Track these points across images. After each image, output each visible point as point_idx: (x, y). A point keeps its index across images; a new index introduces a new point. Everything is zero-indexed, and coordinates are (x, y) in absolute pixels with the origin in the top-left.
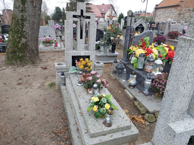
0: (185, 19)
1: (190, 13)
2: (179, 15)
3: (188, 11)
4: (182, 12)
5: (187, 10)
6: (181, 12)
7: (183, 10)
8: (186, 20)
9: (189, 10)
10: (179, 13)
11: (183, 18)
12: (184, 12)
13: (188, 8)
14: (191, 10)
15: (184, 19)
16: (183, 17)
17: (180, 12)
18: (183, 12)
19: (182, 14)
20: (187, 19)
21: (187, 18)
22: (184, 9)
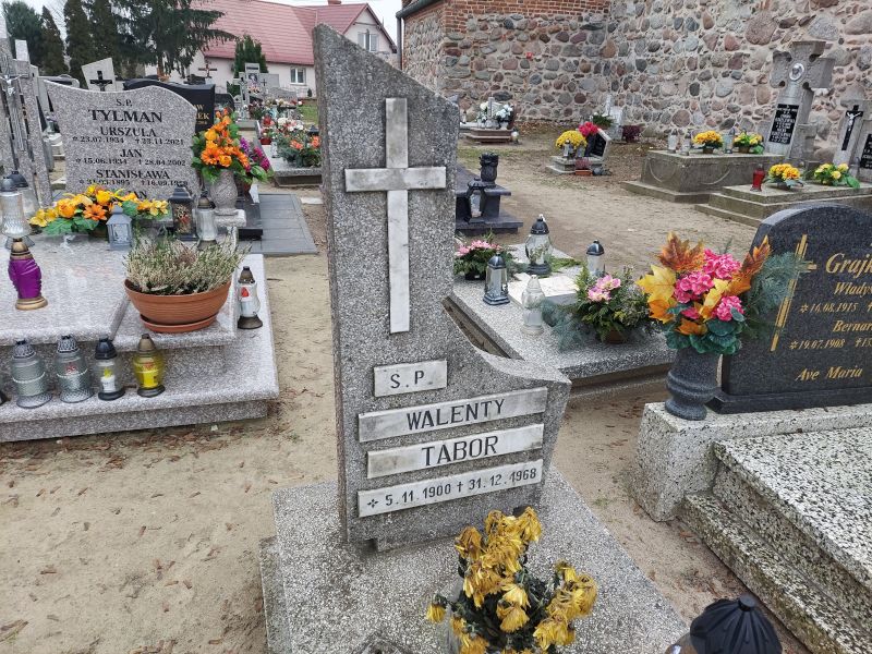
0: (495, 80)
1: (519, 44)
2: (449, 53)
3: (504, 31)
4: (468, 38)
5: (496, 24)
6: (459, 35)
7: (468, 25)
8: (498, 88)
9: (506, 27)
10: (447, 40)
11: (477, 73)
12: (480, 35)
13: (496, 16)
14: (516, 24)
15: (486, 80)
16: (480, 68)
17: (450, 34)
18: (473, 35)
19: (467, 47)
20: (506, 81)
21: (502, 71)
22: (474, 21)
